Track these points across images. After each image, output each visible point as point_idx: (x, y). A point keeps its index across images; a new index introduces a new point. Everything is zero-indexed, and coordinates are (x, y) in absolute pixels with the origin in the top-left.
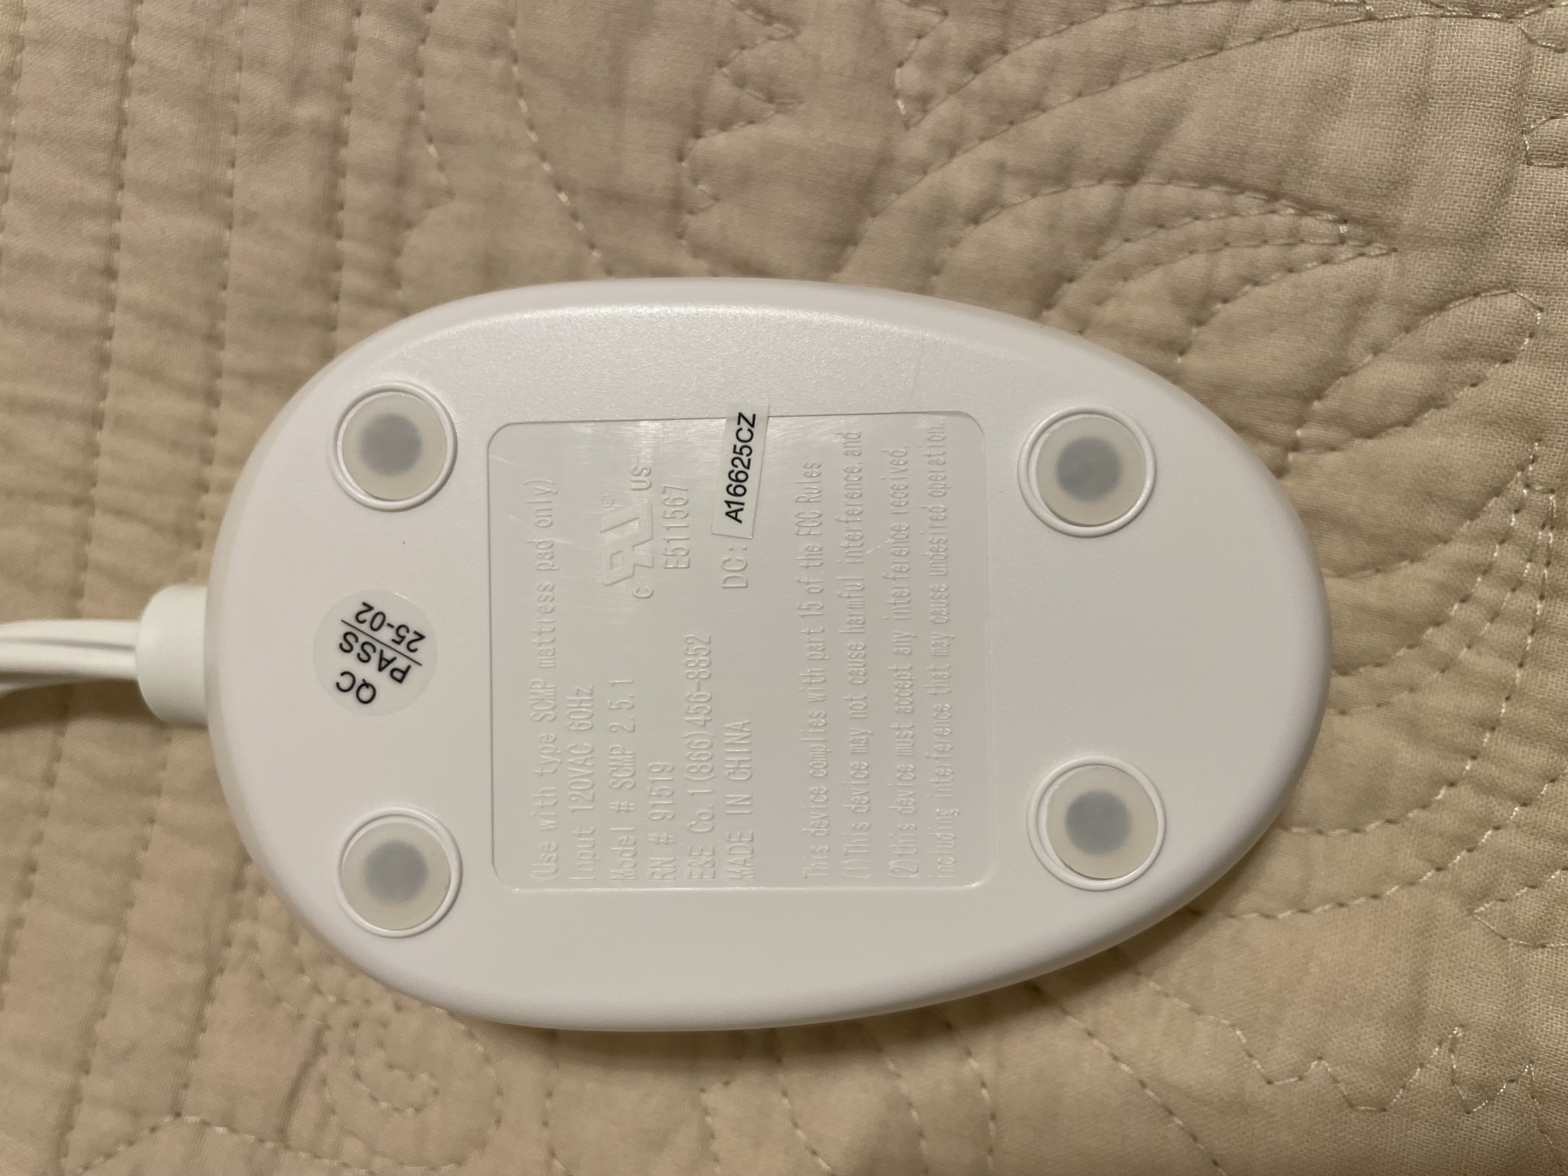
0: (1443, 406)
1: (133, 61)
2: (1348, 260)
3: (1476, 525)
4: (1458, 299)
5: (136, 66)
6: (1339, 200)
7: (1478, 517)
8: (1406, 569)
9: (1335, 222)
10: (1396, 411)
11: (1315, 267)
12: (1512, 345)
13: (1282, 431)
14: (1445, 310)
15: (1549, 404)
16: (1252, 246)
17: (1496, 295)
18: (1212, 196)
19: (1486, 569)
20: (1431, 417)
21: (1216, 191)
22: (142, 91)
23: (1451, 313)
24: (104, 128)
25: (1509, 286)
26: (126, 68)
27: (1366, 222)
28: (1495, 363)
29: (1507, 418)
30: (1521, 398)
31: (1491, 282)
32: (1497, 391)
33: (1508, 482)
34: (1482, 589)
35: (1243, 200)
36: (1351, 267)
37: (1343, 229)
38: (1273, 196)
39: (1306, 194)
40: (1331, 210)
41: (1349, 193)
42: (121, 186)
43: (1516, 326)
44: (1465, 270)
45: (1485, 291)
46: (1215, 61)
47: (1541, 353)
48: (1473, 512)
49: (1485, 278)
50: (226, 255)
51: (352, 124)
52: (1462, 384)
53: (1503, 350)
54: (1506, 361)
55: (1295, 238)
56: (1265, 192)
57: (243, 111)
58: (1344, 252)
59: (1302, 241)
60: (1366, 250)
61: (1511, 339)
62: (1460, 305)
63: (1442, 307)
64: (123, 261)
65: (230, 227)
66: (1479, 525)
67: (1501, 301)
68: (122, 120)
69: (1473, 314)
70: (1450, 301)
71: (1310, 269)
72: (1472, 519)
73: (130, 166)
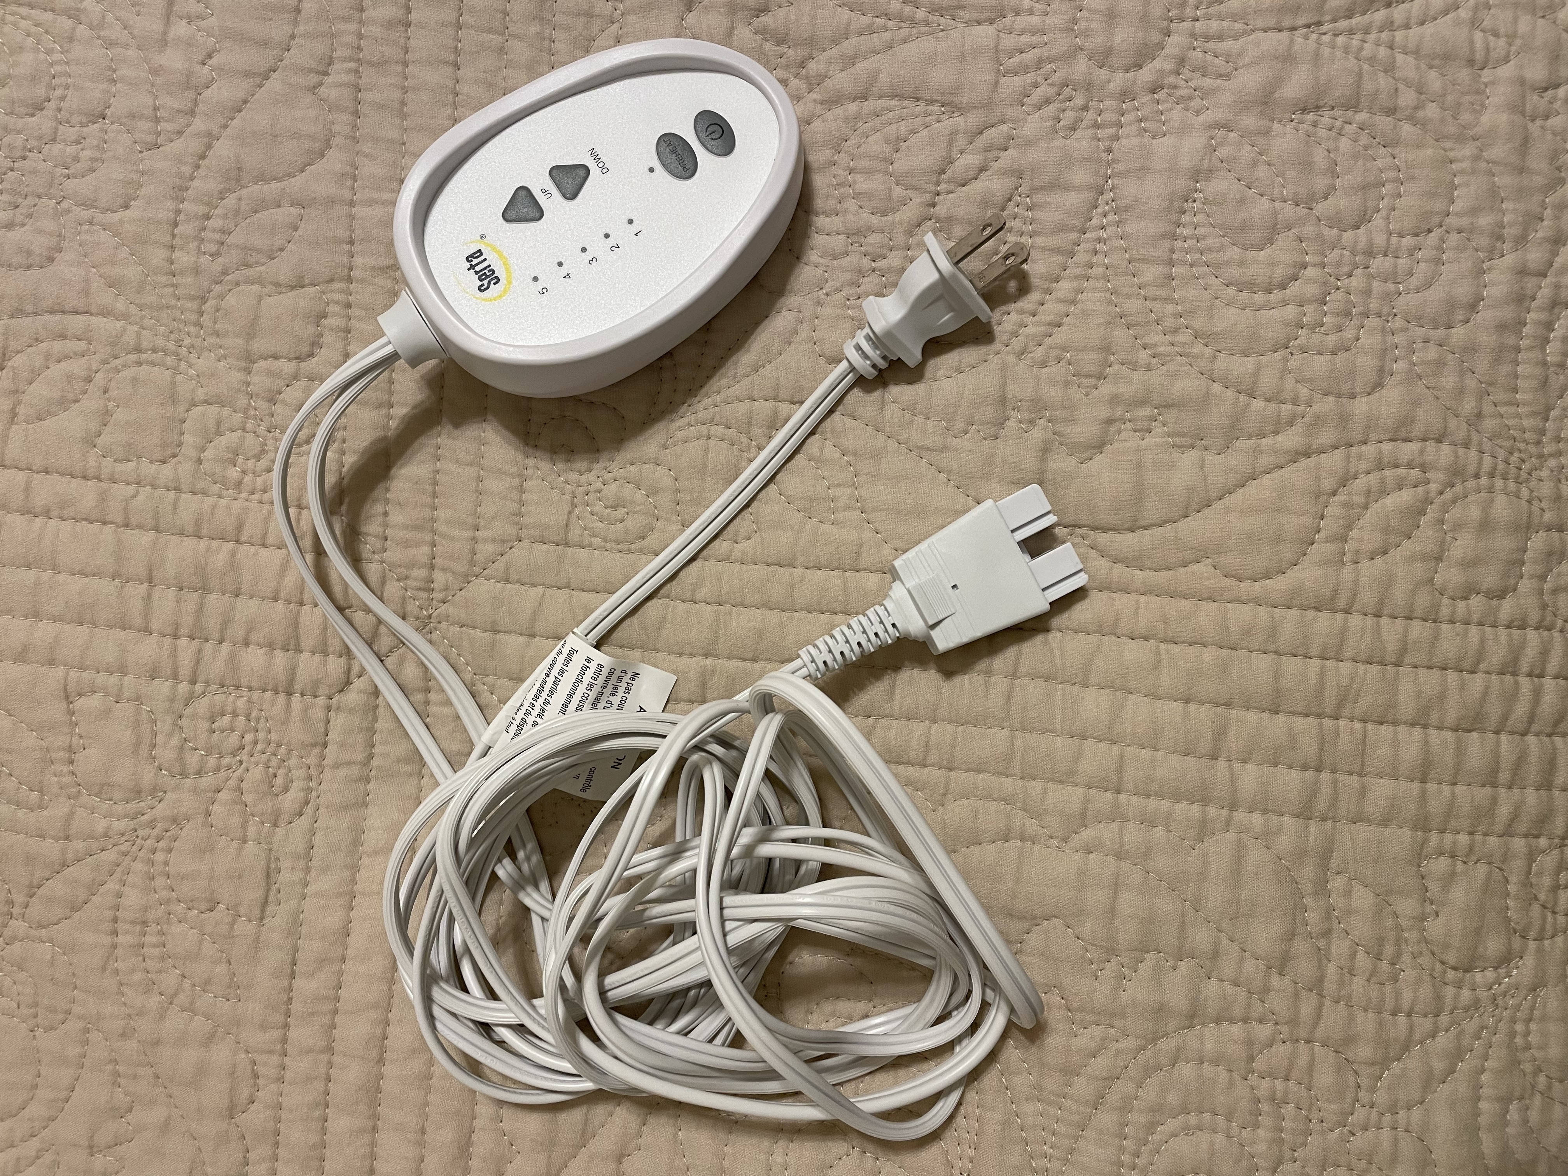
0: (987, 170)
2: (946, 120)
4: (986, 129)
6: (940, 98)
9: (939, 106)
10: (971, 174)
11: (935, 124)
12: (1007, 143)
13: (933, 188)
14: (983, 133)
15: (1022, 164)
16: (912, 119)
18: (894, 102)
20: (984, 175)
21: (896, 100)
23: (985, 134)
25: (1003, 122)
27: (950, 104)
28: (1002, 151)
29: (1009, 171)
30: (1013, 163)
31: (997, 121)
32: (1005, 161)
35: (906, 102)
36: (947, 122)
37: (943, 109)
38: (917, 99)
39: (928, 97)
40: (938, 102)
41: (942, 94)
43: (1007, 136)
44: (987, 117)
45: (995, 125)
46: (889, 52)
47: (1017, 145)
49: (994, 120)
52: (993, 160)
53: (1004, 146)
54: (1006, 150)
55: (926, 114)
56: (914, 98)
58: (944, 117)
59: (929, 115)
60: (952, 115)
61: (1006, 141)
62: (987, 131)
63: (981, 132)
67: (1000, 127)
69: (992, 133)
70: (984, 129)
71: (933, 125)
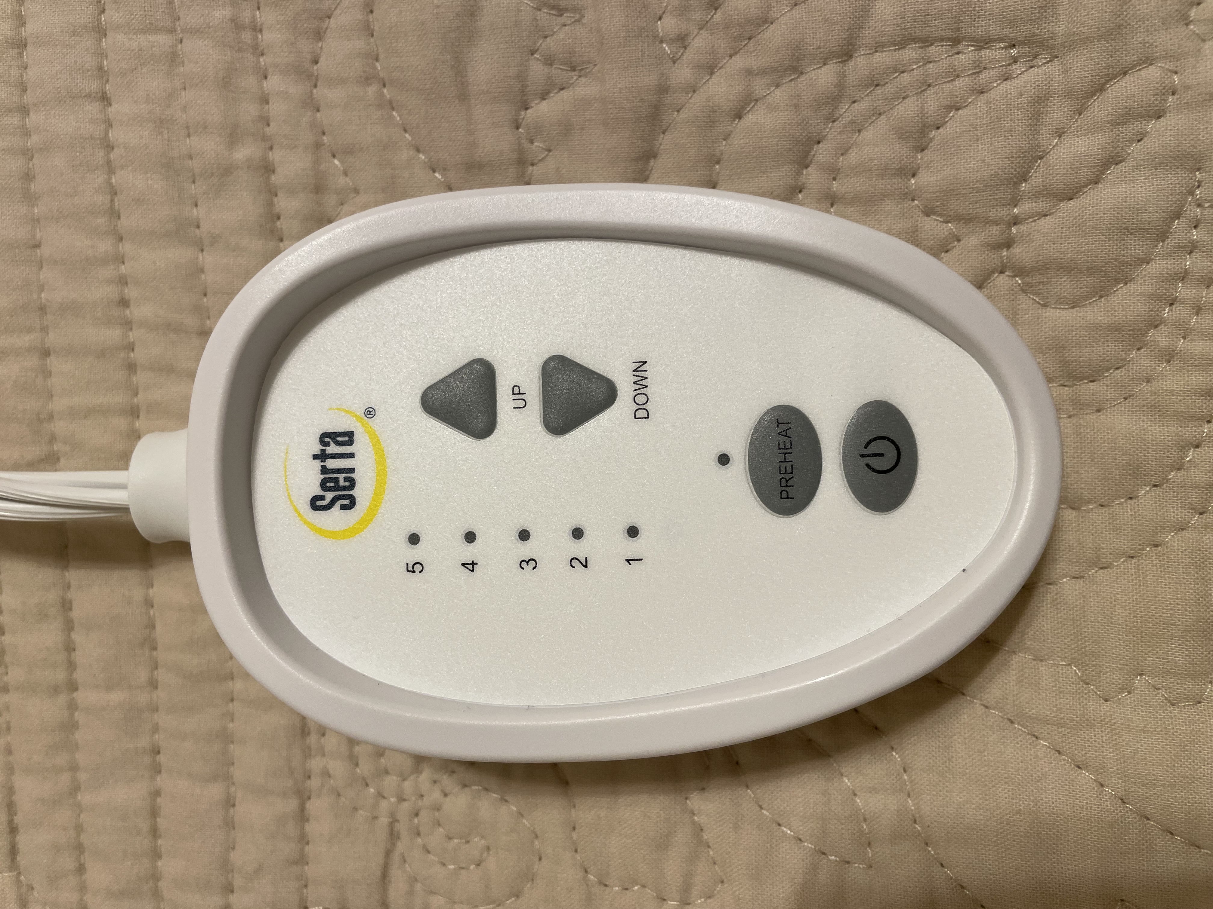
0: (1121, 162)
1: (113, 148)
2: (1022, 73)
3: (1168, 244)
4: (1112, 79)
5: (116, 150)
6: (1006, 31)
7: (1168, 238)
8: (1122, 291)
9: (1006, 48)
10: (1086, 174)
11: (999, 85)
12: (1160, 103)
13: (1003, 213)
14: (1105, 90)
15: (1199, 140)
16: (949, 82)
17: (1140, 70)
18: (910, 53)
19: (1183, 276)
20: (1113, 172)
21: (912, 48)
22: (122, 167)
23: (1109, 91)
24: (102, 200)
25: (1148, 61)
26: (108, 153)
27: (1029, 41)
28: (1152, 120)
29: (1171, 157)
30: (1178, 140)
31: (1134, 61)
32: (1159, 140)
33: (1183, 206)
34: (1183, 291)
35: (933, 50)
36: (1025, 77)
37: (1014, 52)
38: (956, 41)
39: (980, 32)
40: (1001, 40)
41: (1011, 23)
42: (121, 239)
43: (1160, 88)
44: (1112, 57)
45: (1131, 68)
47: (1185, 103)
48: (1162, 236)
49: (1129, 59)
50: (202, 271)
51: (275, 156)
52: (1132, 141)
53: (1156, 108)
54: (1159, 117)
55: (979, 68)
56: (949, 39)
57: (195, 164)
58: (1017, 68)
59: (985, 68)
60: (1035, 62)
61: (1159, 99)
62: (1115, 83)
63: (1101, 88)
64: (131, 292)
65: (202, 250)
66: (1170, 243)
67: (1144, 73)
68: (113, 192)
69: (1126, 87)
70: (1107, 82)
71: (996, 87)
72: (1163, 241)
73: (125, 223)
